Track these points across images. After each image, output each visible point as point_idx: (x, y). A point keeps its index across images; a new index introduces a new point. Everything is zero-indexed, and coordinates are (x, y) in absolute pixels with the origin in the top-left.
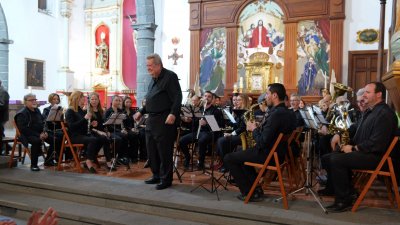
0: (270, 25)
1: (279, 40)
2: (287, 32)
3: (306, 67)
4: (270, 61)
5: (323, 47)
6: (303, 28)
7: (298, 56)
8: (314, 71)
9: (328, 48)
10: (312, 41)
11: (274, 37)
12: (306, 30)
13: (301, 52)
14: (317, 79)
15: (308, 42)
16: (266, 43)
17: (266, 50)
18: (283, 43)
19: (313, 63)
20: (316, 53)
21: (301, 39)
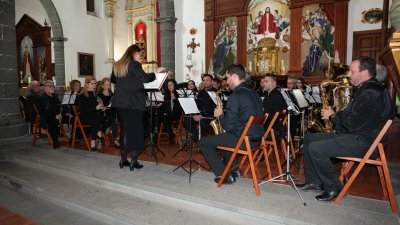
0: (277, 12)
1: (285, 25)
2: (292, 17)
3: (311, 49)
4: (277, 45)
5: (328, 29)
6: (308, 12)
7: (303, 40)
8: (319, 53)
9: (333, 30)
10: (317, 24)
11: (281, 22)
12: (311, 14)
13: (306, 36)
14: (322, 60)
15: (313, 25)
16: (273, 28)
17: (273, 35)
18: (289, 27)
19: (318, 45)
20: (321, 36)
21: (306, 23)
